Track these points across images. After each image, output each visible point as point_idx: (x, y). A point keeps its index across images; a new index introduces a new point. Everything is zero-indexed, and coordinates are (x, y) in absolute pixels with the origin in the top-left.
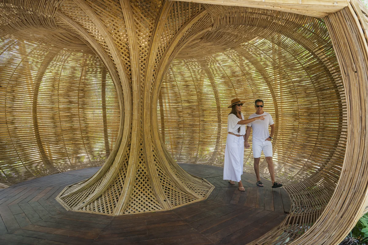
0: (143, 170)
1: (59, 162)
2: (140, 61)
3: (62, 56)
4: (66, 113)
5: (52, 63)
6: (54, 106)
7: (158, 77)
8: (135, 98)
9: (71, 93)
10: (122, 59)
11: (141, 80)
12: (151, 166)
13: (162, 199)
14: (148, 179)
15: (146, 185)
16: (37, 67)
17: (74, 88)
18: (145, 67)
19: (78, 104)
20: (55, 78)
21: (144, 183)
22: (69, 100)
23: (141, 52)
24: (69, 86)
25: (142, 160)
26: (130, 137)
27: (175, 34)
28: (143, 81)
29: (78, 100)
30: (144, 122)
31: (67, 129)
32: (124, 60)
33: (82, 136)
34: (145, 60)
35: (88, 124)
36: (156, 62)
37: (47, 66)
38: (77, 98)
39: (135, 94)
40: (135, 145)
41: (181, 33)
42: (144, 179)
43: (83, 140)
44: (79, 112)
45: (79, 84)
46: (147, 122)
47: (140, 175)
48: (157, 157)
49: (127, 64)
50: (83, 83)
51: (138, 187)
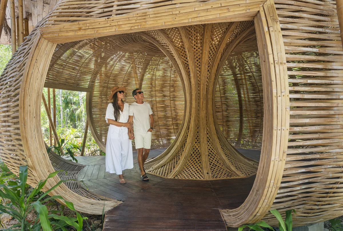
0: (197, 149)
1: (155, 142)
2: (196, 60)
3: (155, 61)
4: (161, 105)
5: (149, 67)
6: (153, 99)
7: (212, 71)
8: (193, 91)
9: (164, 89)
10: (182, 60)
11: (198, 75)
12: (203, 145)
13: (205, 172)
14: (200, 155)
15: (197, 160)
16: (139, 71)
17: (167, 85)
18: (200, 65)
19: (170, 97)
20: (152, 78)
21: (196, 158)
22: (163, 94)
23: (196, 53)
24: (163, 83)
25: (198, 140)
26: (189, 121)
27: (224, 33)
28: (199, 76)
29: (170, 94)
30: (201, 110)
31: (162, 116)
32: (184, 61)
33: (173, 123)
34: (199, 59)
35: (178, 113)
36: (210, 59)
37: (146, 70)
38: (169, 92)
39: (193, 87)
40: (193, 128)
41: (229, 32)
42: (197, 156)
43: (173, 126)
44: (170, 104)
45: (170, 82)
46: (204, 110)
47: (194, 152)
48: (210, 139)
49: (186, 63)
50: (173, 80)
51: (191, 161)
